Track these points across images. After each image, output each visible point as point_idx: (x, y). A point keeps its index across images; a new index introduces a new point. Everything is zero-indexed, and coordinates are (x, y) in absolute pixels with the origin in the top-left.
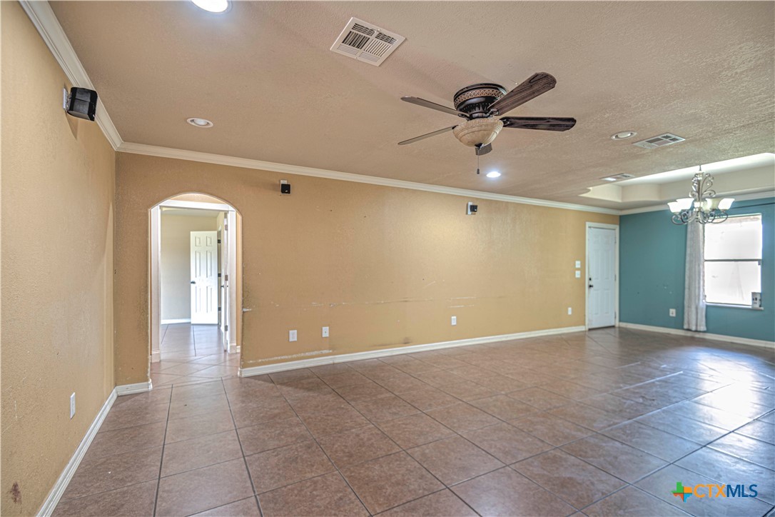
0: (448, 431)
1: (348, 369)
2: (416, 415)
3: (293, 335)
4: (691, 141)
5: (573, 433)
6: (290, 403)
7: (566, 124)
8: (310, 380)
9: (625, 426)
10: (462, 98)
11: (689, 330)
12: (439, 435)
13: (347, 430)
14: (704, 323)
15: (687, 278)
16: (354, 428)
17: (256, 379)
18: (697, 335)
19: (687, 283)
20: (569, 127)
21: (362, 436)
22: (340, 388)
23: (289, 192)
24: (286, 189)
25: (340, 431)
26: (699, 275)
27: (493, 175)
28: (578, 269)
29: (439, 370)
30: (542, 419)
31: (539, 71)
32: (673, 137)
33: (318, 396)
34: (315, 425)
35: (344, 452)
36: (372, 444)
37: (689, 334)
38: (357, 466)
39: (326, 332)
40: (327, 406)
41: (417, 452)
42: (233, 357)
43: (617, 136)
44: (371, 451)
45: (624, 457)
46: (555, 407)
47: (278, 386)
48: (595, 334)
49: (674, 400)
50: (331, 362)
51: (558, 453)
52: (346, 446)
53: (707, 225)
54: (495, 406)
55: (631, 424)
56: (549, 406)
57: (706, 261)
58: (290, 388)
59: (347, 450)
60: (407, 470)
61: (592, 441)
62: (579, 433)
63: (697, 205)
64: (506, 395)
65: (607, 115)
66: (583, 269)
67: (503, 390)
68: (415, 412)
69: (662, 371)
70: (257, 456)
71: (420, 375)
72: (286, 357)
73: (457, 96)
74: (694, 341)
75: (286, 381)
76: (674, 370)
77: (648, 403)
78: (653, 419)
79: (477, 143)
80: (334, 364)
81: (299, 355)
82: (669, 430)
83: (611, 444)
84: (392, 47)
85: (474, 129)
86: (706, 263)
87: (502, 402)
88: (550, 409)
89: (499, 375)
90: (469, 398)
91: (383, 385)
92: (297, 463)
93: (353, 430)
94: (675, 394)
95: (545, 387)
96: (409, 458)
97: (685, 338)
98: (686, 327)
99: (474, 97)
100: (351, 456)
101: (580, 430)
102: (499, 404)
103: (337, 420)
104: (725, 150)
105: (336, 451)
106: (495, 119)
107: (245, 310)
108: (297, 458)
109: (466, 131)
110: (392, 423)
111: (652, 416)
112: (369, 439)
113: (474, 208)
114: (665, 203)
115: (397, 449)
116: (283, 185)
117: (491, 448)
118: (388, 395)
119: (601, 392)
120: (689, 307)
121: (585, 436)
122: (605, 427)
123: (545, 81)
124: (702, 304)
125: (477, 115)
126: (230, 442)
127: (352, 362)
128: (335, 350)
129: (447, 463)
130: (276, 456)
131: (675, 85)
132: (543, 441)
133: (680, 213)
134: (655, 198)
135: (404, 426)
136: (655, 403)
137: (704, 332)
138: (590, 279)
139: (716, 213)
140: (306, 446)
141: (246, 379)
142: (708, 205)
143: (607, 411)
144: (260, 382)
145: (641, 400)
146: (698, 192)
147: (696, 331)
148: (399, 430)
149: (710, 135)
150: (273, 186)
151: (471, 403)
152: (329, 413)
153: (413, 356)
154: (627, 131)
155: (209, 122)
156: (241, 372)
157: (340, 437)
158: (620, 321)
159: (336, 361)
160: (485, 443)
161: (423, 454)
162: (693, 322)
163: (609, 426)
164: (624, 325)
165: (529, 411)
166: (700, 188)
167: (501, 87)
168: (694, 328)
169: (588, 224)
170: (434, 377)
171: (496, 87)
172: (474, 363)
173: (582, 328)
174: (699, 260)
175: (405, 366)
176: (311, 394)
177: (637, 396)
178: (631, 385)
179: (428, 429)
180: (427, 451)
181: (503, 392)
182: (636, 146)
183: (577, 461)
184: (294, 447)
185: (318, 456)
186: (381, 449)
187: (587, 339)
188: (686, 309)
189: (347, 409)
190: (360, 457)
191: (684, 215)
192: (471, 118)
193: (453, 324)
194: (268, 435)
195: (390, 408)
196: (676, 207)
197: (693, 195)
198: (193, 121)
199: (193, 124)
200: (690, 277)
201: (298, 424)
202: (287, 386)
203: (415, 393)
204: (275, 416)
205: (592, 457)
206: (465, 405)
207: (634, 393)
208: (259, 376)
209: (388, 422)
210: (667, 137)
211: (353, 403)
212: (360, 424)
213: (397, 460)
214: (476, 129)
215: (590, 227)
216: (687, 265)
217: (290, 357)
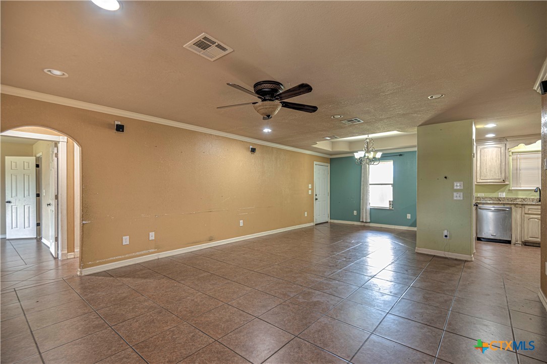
0: (250, 289)
1: (172, 261)
2: (228, 283)
3: (126, 240)
4: (366, 123)
5: (316, 279)
6: (133, 288)
7: (313, 109)
8: (144, 272)
9: (339, 272)
10: (259, 87)
11: (363, 222)
12: (245, 292)
13: (184, 298)
14: (369, 218)
15: (362, 194)
16: (188, 296)
17: (96, 276)
18: (366, 225)
19: (362, 196)
20: (314, 111)
21: (196, 300)
22: (170, 274)
23: (123, 131)
24: (120, 128)
25: (179, 300)
26: (367, 191)
27: (267, 130)
28: (310, 189)
29: (235, 255)
30: (300, 275)
31: (304, 83)
32: (359, 120)
33: (154, 281)
34: (159, 299)
35: (187, 311)
36: (204, 303)
37: (363, 224)
38: (198, 317)
39: (152, 236)
40: (163, 286)
41: (234, 303)
42: (65, 263)
43: (334, 117)
44: (205, 307)
45: (341, 287)
46: (305, 268)
47: (118, 278)
48: (318, 227)
49: (359, 258)
50: (157, 258)
51: (310, 290)
52: (187, 308)
53: (370, 166)
54: (273, 271)
55: (341, 271)
56: (302, 268)
57: (370, 184)
58: (129, 279)
59: (188, 310)
60: (231, 313)
61: (325, 282)
62: (319, 279)
63: (367, 155)
64: (278, 265)
65: (331, 106)
66: (312, 189)
67: (276, 262)
68: (226, 281)
69: (352, 244)
70: (121, 324)
71: (224, 260)
72: (120, 257)
73: (256, 85)
74: (365, 228)
75: (123, 275)
76: (358, 243)
77: (348, 260)
78: (351, 268)
79: (268, 114)
80: (158, 259)
81: (131, 255)
82: (358, 272)
83: (334, 282)
84: (225, 53)
85: (266, 107)
86: (370, 186)
87: (277, 269)
88: (303, 269)
89: (272, 254)
90: (258, 269)
91: (200, 268)
92: (154, 323)
93: (189, 298)
94: (359, 255)
95: (298, 258)
96: (230, 307)
97: (361, 226)
98: (361, 220)
99: (267, 88)
100: (192, 312)
101: (319, 278)
102: (275, 270)
103: (174, 294)
104: (379, 128)
105: (181, 312)
106: (277, 102)
107: (84, 222)
108: (153, 320)
109: (262, 107)
110: (214, 290)
111: (350, 266)
112: (201, 301)
113: (253, 150)
114: (353, 152)
115: (221, 304)
116: (117, 125)
117: (276, 293)
118: (206, 274)
119: (326, 257)
120: (363, 209)
121: (321, 280)
122: (330, 275)
123: (307, 88)
124: (369, 207)
125: (267, 98)
126: (94, 320)
127: (173, 257)
128: (159, 249)
129: (253, 305)
130: (136, 322)
131: (361, 96)
132: (302, 286)
133: (359, 159)
134: (347, 150)
135: (222, 290)
136: (351, 260)
137: (369, 222)
138: (316, 195)
139: (375, 159)
140: (157, 312)
141: (87, 277)
142: (371, 155)
143: (330, 266)
144: (100, 278)
145: (345, 259)
146: (367, 148)
147: (366, 222)
148: (219, 293)
149: (374, 120)
150: (109, 126)
151: (259, 272)
152: (167, 291)
153: (216, 248)
154: (339, 115)
155: (65, 73)
156: (81, 272)
157: (180, 303)
158: (330, 219)
159: (160, 257)
160: (272, 291)
161: (238, 303)
162: (365, 218)
163: (332, 274)
164: (332, 221)
165: (291, 271)
166: (368, 146)
167: (282, 85)
168: (365, 221)
169: (315, 163)
170: (233, 260)
171: (278, 84)
172: (256, 249)
173: (312, 224)
174: (367, 184)
175: (212, 255)
176: (148, 280)
177: (343, 257)
178: (339, 252)
179: (237, 290)
180: (240, 301)
181: (276, 264)
182: (342, 123)
183: (320, 293)
184: (148, 314)
185: (169, 316)
186: (211, 305)
187: (315, 230)
188: (361, 210)
189: (180, 286)
190: (199, 312)
191: (361, 159)
192: (264, 100)
193: (241, 225)
194: (124, 311)
195: (209, 281)
196: (358, 155)
197: (365, 150)
198: (50, 71)
199: (49, 73)
200: (363, 193)
201: (145, 301)
202: (125, 277)
203: (223, 270)
204: (125, 298)
205: (326, 289)
206: (256, 273)
207: (341, 256)
208: (98, 273)
209: (210, 290)
210: (356, 120)
211: (182, 282)
212: (192, 294)
213: (223, 309)
214: (268, 107)
215: (316, 165)
216: (362, 187)
217: (123, 256)
